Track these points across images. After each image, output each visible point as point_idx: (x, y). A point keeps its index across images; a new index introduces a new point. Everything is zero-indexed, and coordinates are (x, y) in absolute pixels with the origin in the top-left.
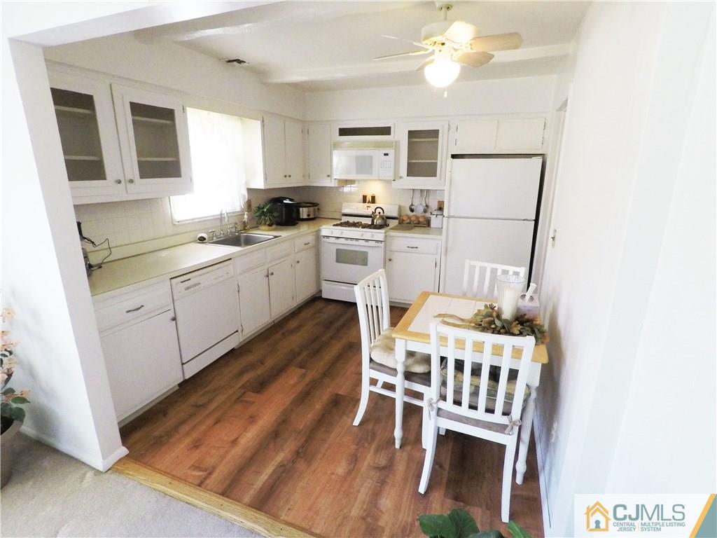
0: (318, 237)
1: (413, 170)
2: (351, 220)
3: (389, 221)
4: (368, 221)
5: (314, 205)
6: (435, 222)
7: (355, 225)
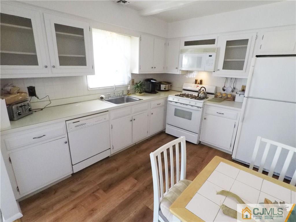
0: (166, 101)
1: (227, 66)
2: (187, 93)
3: (208, 95)
4: (196, 94)
5: (169, 83)
6: (238, 98)
7: (187, 96)
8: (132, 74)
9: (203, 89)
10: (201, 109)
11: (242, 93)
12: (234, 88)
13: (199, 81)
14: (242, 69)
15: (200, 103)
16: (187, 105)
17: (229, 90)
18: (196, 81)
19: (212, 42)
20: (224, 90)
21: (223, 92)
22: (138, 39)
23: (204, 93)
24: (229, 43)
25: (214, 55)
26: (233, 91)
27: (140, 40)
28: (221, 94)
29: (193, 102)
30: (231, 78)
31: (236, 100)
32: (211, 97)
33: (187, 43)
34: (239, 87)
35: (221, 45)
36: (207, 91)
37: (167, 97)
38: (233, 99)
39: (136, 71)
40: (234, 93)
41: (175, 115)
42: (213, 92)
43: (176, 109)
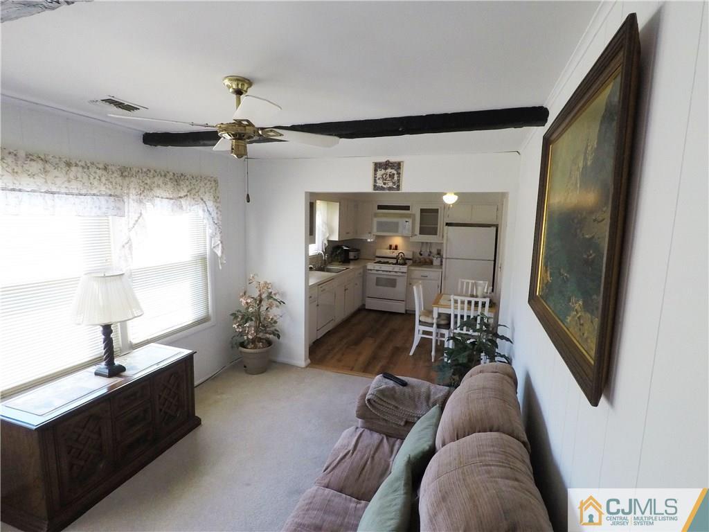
1: (422, 232)
2: (383, 260)
3: (407, 261)
4: (394, 261)
6: (436, 262)
8: (329, 241)
9: (401, 254)
10: (406, 275)
11: (439, 256)
12: (430, 252)
13: (393, 247)
14: (436, 234)
15: (404, 269)
16: (390, 271)
17: (426, 254)
18: (391, 246)
19: (407, 208)
20: (421, 255)
21: (420, 256)
22: (338, 204)
23: (403, 259)
24: (422, 211)
25: (410, 221)
26: (429, 255)
27: (340, 205)
28: (420, 259)
29: (397, 268)
30: (427, 243)
31: (434, 264)
32: (410, 262)
33: (380, 207)
34: (434, 251)
35: (416, 211)
36: (406, 257)
37: (366, 266)
38: (431, 263)
39: (335, 238)
40: (431, 257)
41: (377, 284)
42: (411, 257)
43: (377, 278)
